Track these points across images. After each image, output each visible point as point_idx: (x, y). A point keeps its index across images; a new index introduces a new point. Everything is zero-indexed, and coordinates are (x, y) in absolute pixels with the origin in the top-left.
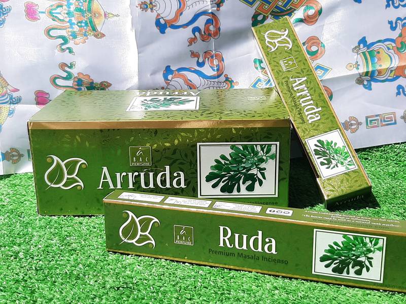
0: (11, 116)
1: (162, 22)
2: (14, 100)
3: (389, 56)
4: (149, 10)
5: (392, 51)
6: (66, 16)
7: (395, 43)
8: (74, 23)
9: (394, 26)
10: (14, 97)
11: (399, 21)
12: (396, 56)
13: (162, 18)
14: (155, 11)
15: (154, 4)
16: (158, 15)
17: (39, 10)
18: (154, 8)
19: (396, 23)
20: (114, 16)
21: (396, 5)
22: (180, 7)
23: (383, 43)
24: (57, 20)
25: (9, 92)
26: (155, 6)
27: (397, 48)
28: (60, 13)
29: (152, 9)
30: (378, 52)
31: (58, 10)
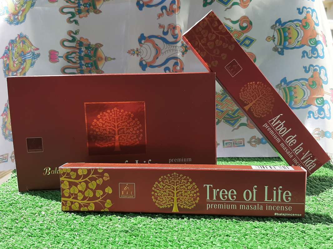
0: (32, 67)
1: (144, 63)
2: (35, 56)
3: (303, 90)
4: (136, 55)
5: (305, 87)
6: (78, 59)
7: (308, 82)
8: (83, 65)
9: (308, 69)
10: (35, 53)
11: (312, 67)
12: (308, 90)
13: (144, 60)
14: (139, 56)
15: (139, 51)
16: (142, 58)
17: (59, 56)
18: (139, 54)
19: (309, 68)
20: (112, 59)
21: (310, 56)
22: (157, 54)
23: (299, 81)
24: (71, 62)
25: (32, 50)
26: (140, 52)
27: (310, 85)
28: (73, 58)
29: (138, 54)
30: (295, 88)
31: (73, 55)
